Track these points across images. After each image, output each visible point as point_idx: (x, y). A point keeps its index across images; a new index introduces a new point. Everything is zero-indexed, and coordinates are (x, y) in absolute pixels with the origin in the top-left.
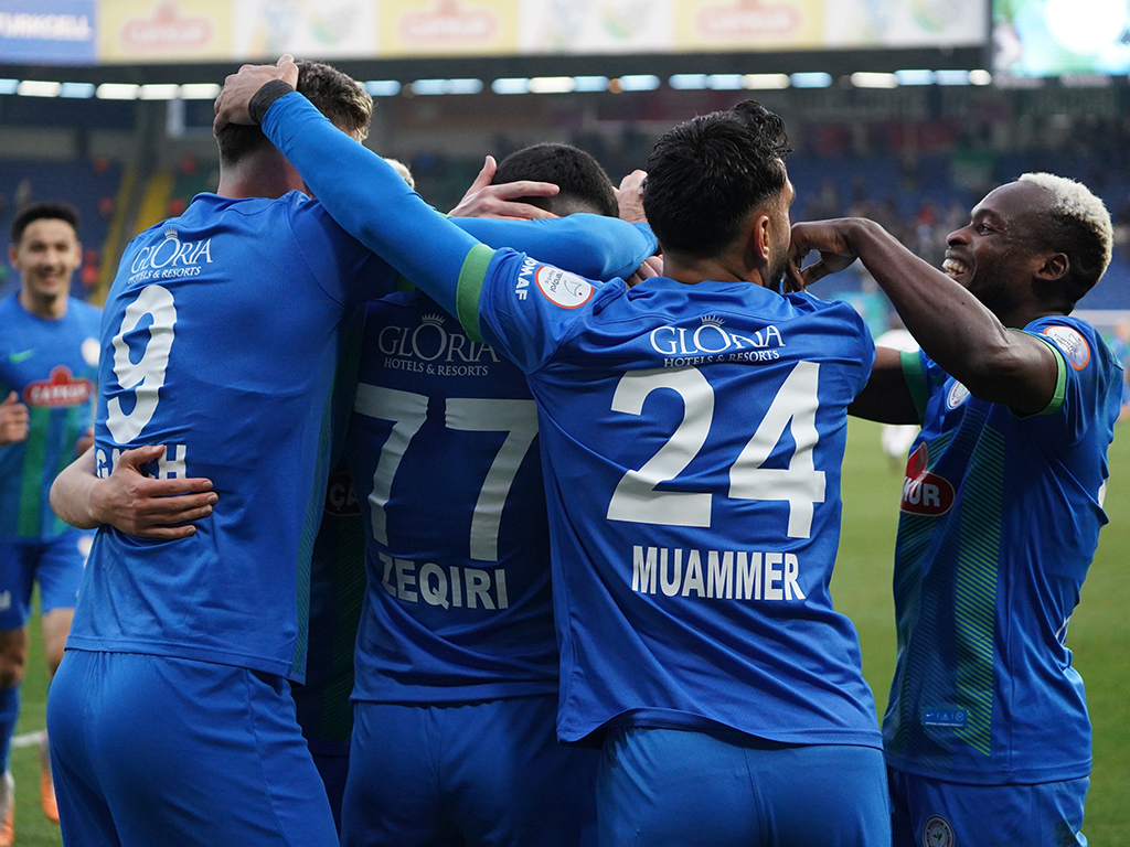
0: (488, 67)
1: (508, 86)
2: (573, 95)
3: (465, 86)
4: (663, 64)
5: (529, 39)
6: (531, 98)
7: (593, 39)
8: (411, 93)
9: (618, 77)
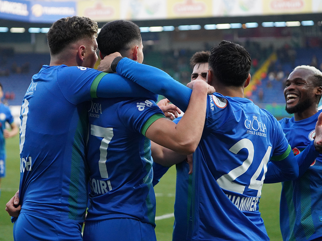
0: (202, 21)
1: (209, 27)
2: (231, 30)
3: (195, 27)
4: (259, 19)
5: (216, 12)
6: (217, 31)
7: (237, 12)
8: (178, 30)
9: (245, 24)
